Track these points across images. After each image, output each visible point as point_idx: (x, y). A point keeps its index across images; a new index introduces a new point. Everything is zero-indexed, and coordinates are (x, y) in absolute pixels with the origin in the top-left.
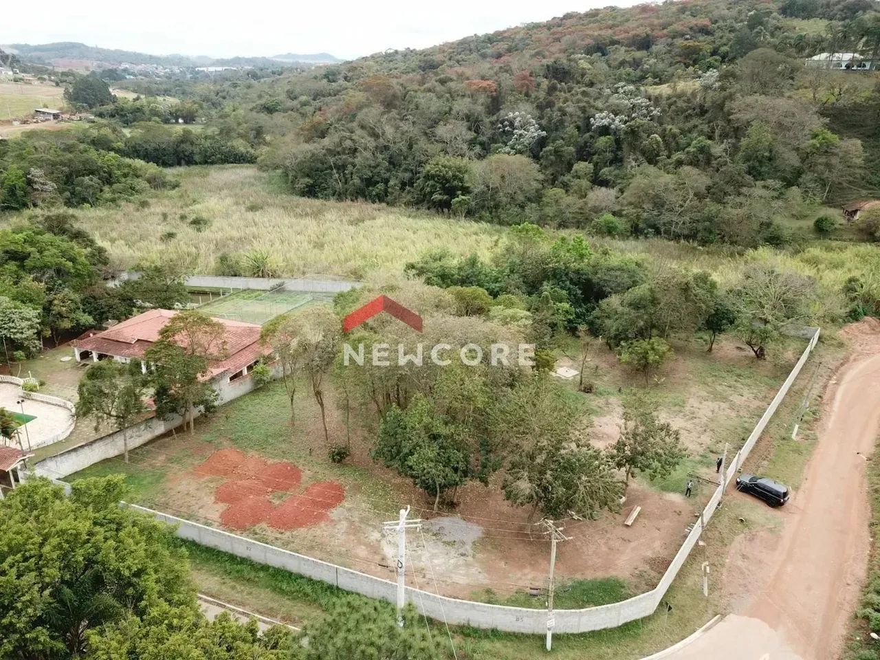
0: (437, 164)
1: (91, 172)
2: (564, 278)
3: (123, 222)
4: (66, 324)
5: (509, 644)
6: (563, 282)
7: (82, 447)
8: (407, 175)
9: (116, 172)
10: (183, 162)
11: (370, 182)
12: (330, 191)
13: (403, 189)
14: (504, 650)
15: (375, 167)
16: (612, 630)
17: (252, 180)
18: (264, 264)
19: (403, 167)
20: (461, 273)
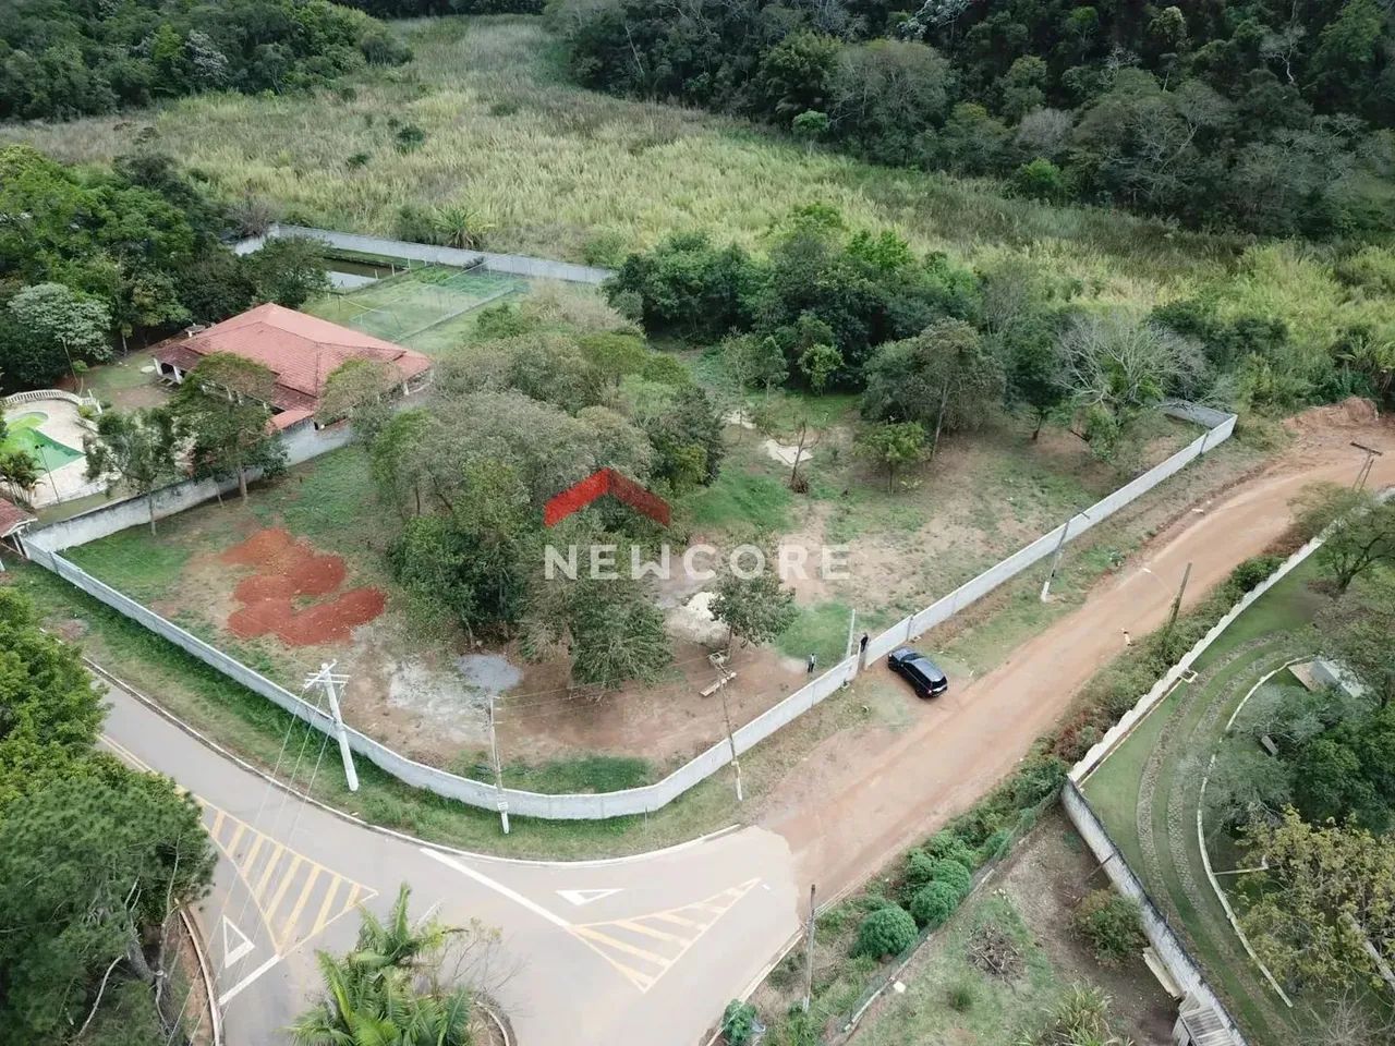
0: (790, 47)
1: (278, 37)
2: (838, 304)
3: (307, 129)
4: (152, 320)
5: (466, 818)
6: (835, 310)
7: (101, 511)
8: (747, 60)
9: (317, 33)
10: (432, 10)
11: (688, 69)
12: (627, 81)
13: (737, 84)
14: (457, 825)
15: (700, 43)
16: (593, 822)
17: (523, 49)
18: (463, 226)
19: (745, 44)
20: (706, 277)
